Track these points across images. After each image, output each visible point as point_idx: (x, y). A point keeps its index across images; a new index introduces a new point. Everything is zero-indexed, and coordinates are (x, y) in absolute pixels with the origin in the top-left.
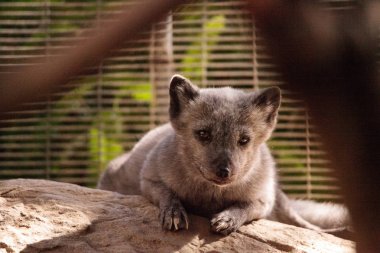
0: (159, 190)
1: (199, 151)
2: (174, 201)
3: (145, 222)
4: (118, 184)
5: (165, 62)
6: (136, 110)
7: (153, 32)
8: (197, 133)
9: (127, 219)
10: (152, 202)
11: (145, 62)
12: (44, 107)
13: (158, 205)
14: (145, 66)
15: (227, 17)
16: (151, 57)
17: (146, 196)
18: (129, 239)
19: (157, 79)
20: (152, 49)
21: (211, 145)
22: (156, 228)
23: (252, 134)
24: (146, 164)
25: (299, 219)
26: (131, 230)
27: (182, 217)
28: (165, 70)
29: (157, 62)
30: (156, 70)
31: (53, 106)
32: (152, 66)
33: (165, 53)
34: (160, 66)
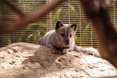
0: (51, 45)
1: (62, 38)
2: (54, 47)
3: (48, 51)
4: (41, 43)
5: (50, 18)
6: (44, 28)
7: (47, 14)
8: (61, 34)
9: (44, 51)
10: (49, 47)
11: (46, 18)
12: (24, 28)
13: (50, 48)
14: (46, 19)
15: (62, 9)
16: (47, 17)
17: (47, 46)
18: (44, 55)
19: (48, 22)
20: (47, 16)
21: (65, 37)
22: (50, 53)
23: (72, 34)
24: (47, 39)
25: (79, 51)
26: (45, 53)
27: (56, 51)
28: (50, 20)
29: (48, 18)
30: (48, 20)
31: (26, 28)
32: (47, 19)
33: (50, 16)
34: (49, 19)
